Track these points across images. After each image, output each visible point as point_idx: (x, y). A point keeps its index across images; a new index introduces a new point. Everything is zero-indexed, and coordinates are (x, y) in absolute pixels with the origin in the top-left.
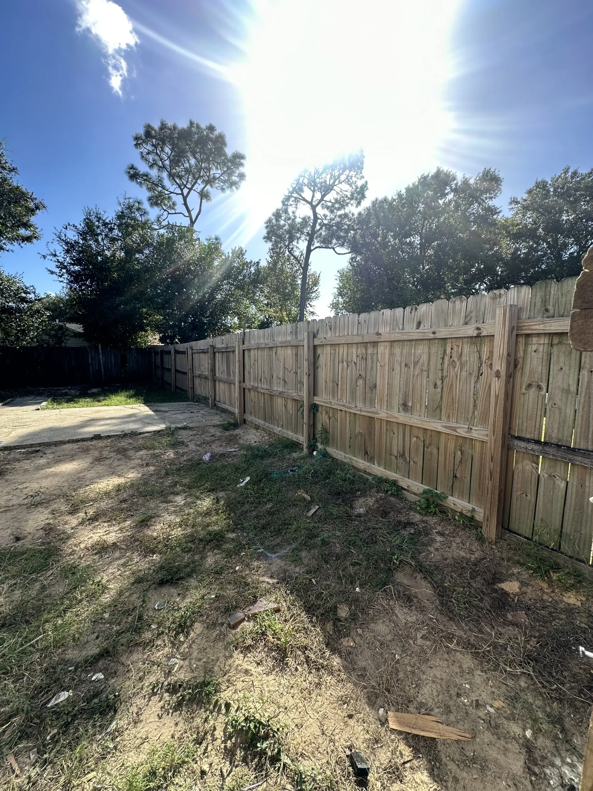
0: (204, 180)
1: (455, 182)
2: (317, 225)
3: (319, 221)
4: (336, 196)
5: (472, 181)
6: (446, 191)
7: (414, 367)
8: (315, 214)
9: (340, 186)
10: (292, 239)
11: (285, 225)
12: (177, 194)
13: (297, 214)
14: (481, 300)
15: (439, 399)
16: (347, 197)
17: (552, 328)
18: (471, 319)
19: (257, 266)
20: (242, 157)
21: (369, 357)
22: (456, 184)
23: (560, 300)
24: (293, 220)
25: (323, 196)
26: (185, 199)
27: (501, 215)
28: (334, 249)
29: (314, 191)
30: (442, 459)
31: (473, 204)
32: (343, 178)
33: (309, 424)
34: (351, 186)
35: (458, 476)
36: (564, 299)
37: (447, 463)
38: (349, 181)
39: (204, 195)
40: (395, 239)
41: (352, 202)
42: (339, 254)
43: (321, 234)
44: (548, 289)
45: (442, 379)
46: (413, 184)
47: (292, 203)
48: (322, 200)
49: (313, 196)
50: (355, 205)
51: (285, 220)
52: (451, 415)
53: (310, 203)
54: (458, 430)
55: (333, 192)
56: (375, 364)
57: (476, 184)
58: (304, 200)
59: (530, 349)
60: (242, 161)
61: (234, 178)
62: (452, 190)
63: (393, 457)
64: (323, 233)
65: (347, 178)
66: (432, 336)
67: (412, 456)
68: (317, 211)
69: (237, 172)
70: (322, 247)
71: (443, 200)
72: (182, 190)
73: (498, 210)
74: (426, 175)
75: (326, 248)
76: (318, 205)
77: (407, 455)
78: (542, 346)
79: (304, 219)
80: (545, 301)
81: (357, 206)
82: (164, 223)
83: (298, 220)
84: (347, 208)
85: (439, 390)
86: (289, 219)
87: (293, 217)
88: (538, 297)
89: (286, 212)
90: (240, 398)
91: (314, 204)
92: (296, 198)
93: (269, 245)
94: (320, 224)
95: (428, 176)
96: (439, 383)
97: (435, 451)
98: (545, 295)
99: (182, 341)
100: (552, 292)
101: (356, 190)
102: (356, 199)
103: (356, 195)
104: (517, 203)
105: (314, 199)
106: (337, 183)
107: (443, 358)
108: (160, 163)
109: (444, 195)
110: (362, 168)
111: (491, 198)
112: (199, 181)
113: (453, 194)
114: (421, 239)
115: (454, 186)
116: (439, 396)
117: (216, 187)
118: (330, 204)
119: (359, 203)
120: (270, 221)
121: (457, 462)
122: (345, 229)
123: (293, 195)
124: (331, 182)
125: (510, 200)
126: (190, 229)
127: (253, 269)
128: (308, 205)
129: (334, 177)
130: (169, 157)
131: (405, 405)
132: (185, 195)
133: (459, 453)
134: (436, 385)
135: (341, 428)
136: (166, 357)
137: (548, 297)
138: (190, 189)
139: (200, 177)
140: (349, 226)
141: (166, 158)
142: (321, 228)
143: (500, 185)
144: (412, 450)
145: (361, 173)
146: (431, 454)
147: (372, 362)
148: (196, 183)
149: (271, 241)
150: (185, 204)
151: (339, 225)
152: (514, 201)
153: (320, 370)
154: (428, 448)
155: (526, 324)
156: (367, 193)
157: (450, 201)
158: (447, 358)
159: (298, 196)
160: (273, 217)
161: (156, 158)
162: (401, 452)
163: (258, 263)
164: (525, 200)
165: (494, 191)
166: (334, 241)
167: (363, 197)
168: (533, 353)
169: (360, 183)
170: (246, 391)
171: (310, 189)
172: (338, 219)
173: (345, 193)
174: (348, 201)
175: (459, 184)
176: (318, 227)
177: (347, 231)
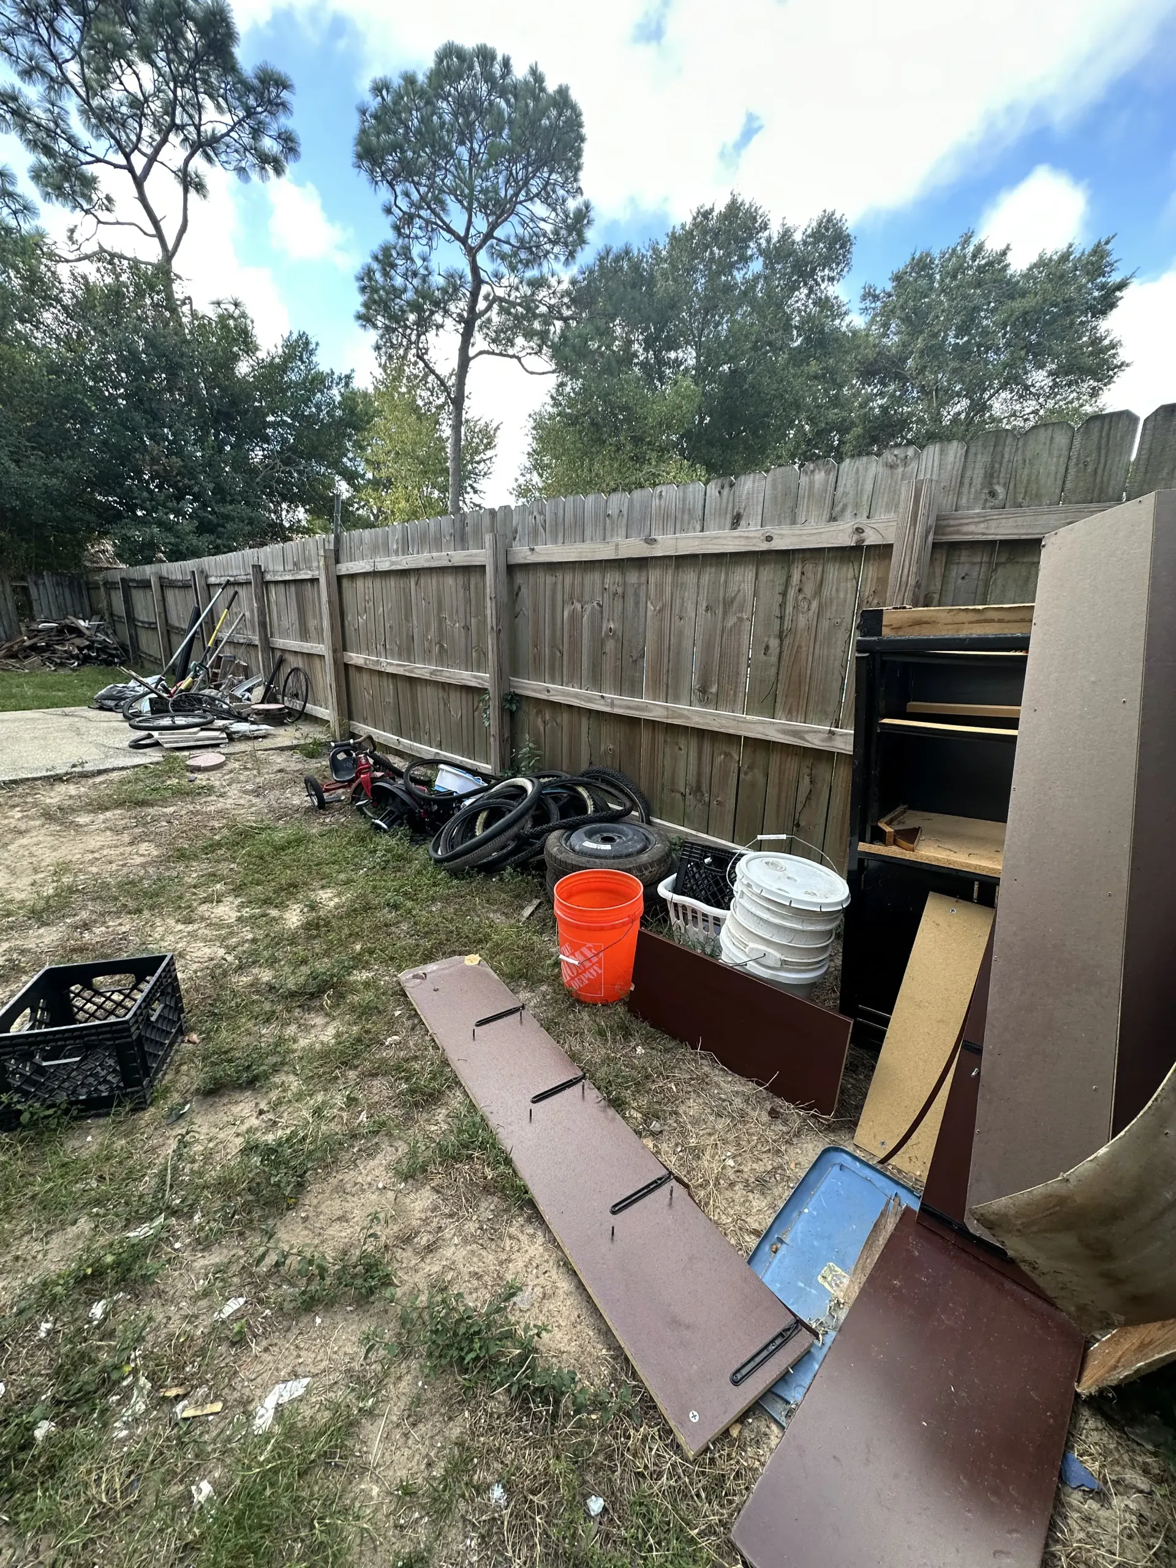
0: (186, 139)
1: (766, 233)
2: (481, 298)
3: (485, 289)
4: (520, 230)
5: (798, 237)
6: (749, 252)
7: (725, 613)
8: (475, 269)
9: (528, 204)
10: (424, 325)
11: (405, 290)
12: (116, 166)
13: (433, 265)
14: (866, 470)
15: (773, 679)
16: (545, 235)
17: (1000, 531)
18: (843, 510)
19: (347, 385)
20: (282, 84)
21: (630, 592)
22: (769, 240)
23: (1019, 472)
24: (424, 279)
25: (493, 227)
26: (139, 182)
27: (848, 319)
28: (519, 359)
29: (469, 210)
30: (772, 791)
31: (798, 289)
32: (535, 186)
33: (501, 734)
34: (554, 210)
35: (802, 824)
36: (1026, 472)
37: (783, 800)
38: (548, 196)
39: (189, 182)
40: (646, 350)
41: (556, 249)
42: (532, 373)
43: (489, 320)
44: (999, 449)
45: (781, 637)
46: (683, 226)
47: (420, 233)
48: (489, 235)
49: (470, 223)
50: (562, 258)
51: (405, 276)
52: (794, 708)
53: (463, 240)
54: (808, 737)
55: (514, 219)
56: (642, 605)
57: (805, 243)
58: (449, 230)
59: (954, 574)
60: (285, 95)
61: (269, 144)
62: (762, 252)
63: (678, 796)
64: (496, 319)
65: (544, 188)
66: (764, 546)
67: (715, 790)
68: (479, 263)
69: (275, 126)
70: (493, 353)
71: (742, 272)
72: (127, 157)
73: (844, 309)
74: (707, 207)
75: (501, 354)
76: (480, 247)
77: (705, 788)
78: (977, 568)
79: (450, 277)
80: (992, 476)
81: (567, 263)
82: (90, 248)
83: (437, 281)
84: (545, 263)
85: (774, 659)
86: (415, 274)
87: (422, 271)
88: (979, 465)
89: (406, 253)
90: (338, 686)
91: (473, 242)
92: (428, 222)
93: (372, 336)
94: (486, 298)
95: (712, 210)
96: (774, 643)
97: (761, 780)
98: (993, 462)
99: (176, 555)
100: (1006, 456)
101: (564, 221)
102: (566, 245)
103: (563, 232)
104: (876, 298)
105: (472, 231)
106: (521, 197)
107: (784, 594)
108: (51, 67)
109: (745, 260)
110: (578, 168)
111: (831, 279)
112: (174, 138)
113: (761, 259)
114: (698, 358)
115: (763, 242)
116: (773, 671)
117: (223, 163)
118: (506, 248)
119: (571, 255)
120: (369, 273)
121: (802, 798)
122: (542, 315)
123: (422, 213)
124: (510, 192)
125: (862, 292)
126: (164, 273)
127: (336, 393)
128: (458, 243)
129: (516, 181)
130: (76, 53)
131: (704, 690)
132: (139, 171)
133: (807, 780)
134: (767, 648)
135: (570, 742)
136: (138, 596)
137: (997, 466)
138: (152, 159)
139: (174, 127)
140: (551, 307)
141: (68, 54)
142: (489, 308)
143: (849, 251)
144: (715, 780)
145: (576, 180)
146: (753, 785)
147: (637, 604)
148: (164, 141)
149: (375, 326)
150: (142, 198)
151: (529, 303)
152: (869, 294)
153: (520, 622)
154: (746, 774)
155: (952, 522)
156: (590, 234)
157: (756, 278)
158: (792, 593)
159: (433, 218)
160: (375, 266)
161: (38, 50)
162: (694, 785)
163: (348, 377)
164: (890, 295)
165: (838, 264)
166: (520, 341)
167: (582, 241)
168: (960, 581)
169: (572, 204)
170: (352, 672)
171: (460, 202)
172: (526, 290)
173: (542, 225)
174: (548, 247)
175: (775, 240)
176: (481, 305)
177: (547, 320)
